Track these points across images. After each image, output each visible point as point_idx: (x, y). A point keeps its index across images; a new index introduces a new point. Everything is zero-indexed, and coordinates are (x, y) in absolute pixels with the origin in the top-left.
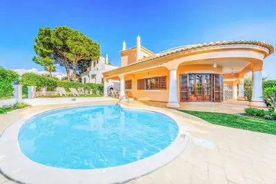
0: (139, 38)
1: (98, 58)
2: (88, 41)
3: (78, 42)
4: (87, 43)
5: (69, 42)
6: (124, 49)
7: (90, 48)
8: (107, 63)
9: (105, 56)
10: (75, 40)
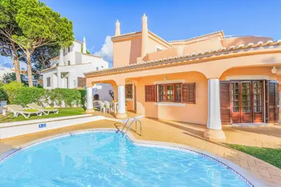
0: (145, 19)
1: (71, 44)
2: (54, 15)
3: (36, 18)
4: (52, 19)
5: (20, 18)
6: (118, 33)
7: (56, 28)
8: (85, 52)
9: (80, 41)
10: (31, 15)
